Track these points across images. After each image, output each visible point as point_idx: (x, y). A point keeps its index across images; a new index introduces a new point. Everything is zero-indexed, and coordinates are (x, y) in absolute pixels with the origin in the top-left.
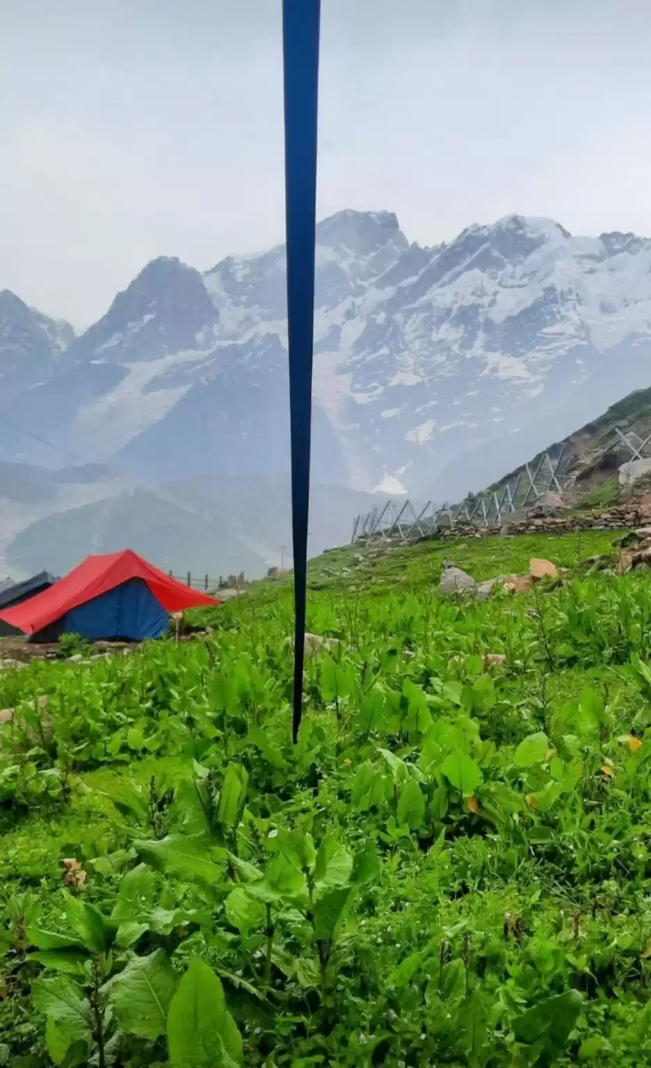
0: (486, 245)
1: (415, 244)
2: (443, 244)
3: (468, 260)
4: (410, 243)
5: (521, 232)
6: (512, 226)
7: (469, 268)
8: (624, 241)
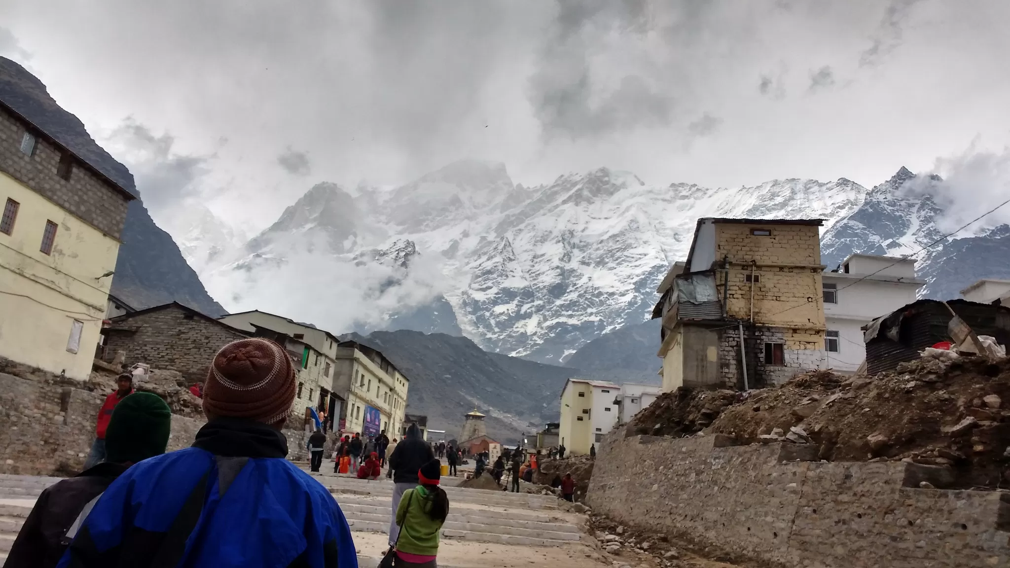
0: (578, 187)
1: (519, 186)
2: (542, 185)
3: (565, 196)
4: (515, 183)
5: (606, 179)
6: (599, 174)
7: (564, 202)
8: (690, 189)
